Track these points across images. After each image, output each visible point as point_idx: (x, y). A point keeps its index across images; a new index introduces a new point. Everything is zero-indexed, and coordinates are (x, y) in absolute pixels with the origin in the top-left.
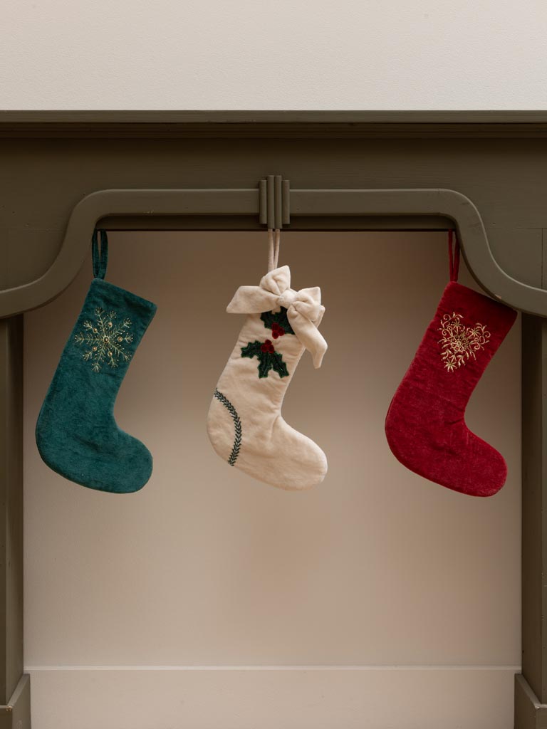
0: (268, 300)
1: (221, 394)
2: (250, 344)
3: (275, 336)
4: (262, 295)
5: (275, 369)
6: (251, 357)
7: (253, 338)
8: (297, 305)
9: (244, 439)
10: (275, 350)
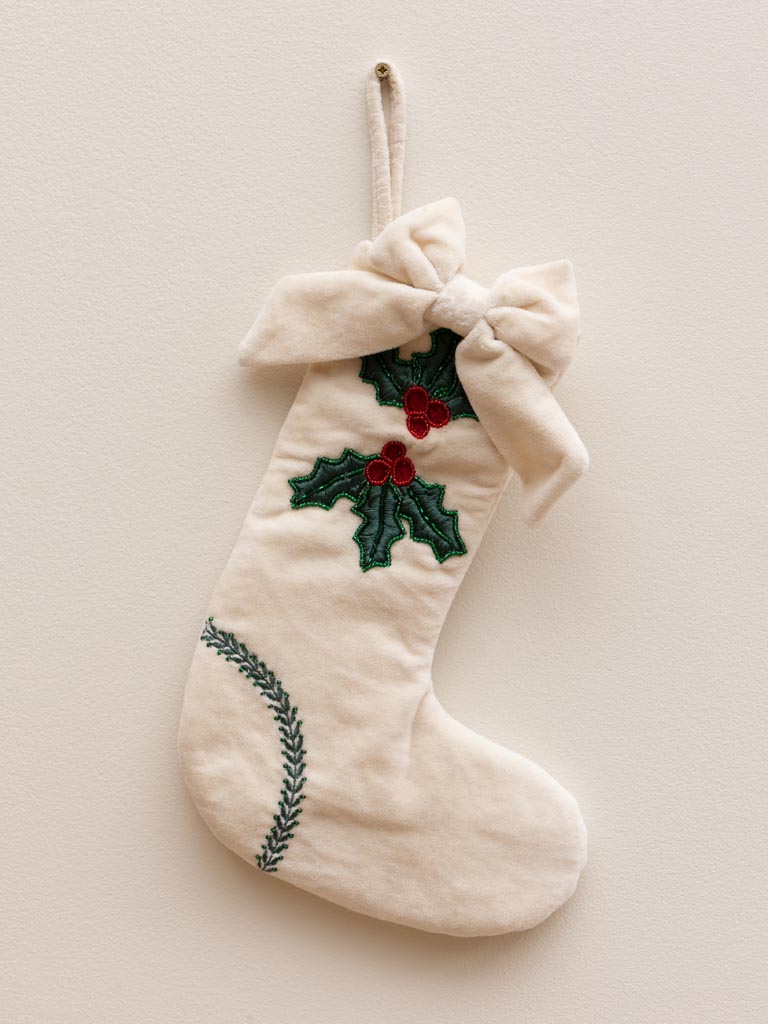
0: (399, 310)
1: (229, 637)
2: (321, 462)
3: (418, 427)
4: (372, 294)
5: (418, 535)
6: (328, 503)
7: (332, 442)
8: (500, 321)
9: (318, 778)
10: (418, 472)
